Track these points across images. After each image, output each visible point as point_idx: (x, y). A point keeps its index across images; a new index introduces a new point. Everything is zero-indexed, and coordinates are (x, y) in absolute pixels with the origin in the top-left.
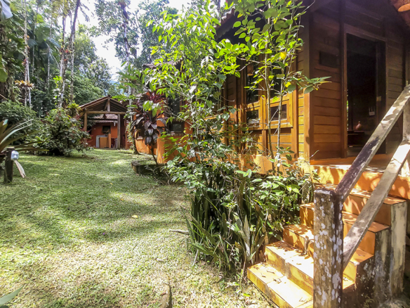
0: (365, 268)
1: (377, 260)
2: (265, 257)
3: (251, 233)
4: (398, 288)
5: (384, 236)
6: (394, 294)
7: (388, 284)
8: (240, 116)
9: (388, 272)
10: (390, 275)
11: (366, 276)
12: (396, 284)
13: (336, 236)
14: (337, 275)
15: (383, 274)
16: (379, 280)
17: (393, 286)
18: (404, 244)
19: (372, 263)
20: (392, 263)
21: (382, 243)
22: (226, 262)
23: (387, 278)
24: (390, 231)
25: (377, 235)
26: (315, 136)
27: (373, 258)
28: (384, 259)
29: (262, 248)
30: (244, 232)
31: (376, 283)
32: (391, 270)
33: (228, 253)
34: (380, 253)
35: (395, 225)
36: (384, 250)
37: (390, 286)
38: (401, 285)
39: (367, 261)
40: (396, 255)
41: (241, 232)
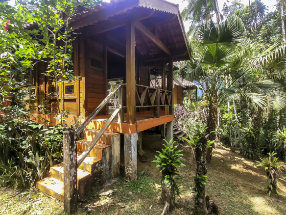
0: (97, 166)
1: (104, 161)
2: (50, 173)
3: (41, 161)
4: (117, 173)
5: (107, 150)
6: (114, 176)
7: (110, 172)
8: (47, 89)
9: (111, 166)
10: (112, 167)
11: (98, 169)
12: (115, 171)
13: (72, 152)
14: (73, 169)
15: (108, 167)
16: (106, 170)
17: (114, 172)
18: (119, 152)
19: (101, 163)
20: (113, 161)
21: (106, 153)
22: (22, 182)
23: (110, 169)
24: (111, 148)
25: (103, 150)
26: (88, 104)
27: (102, 160)
28: (108, 160)
29: (48, 169)
30: (36, 162)
31: (104, 172)
32: (112, 165)
33: (24, 176)
34: (105, 158)
35: (114, 145)
36: (108, 156)
37: (112, 172)
38: (119, 171)
39: (98, 162)
40: (115, 158)
41: (34, 162)
